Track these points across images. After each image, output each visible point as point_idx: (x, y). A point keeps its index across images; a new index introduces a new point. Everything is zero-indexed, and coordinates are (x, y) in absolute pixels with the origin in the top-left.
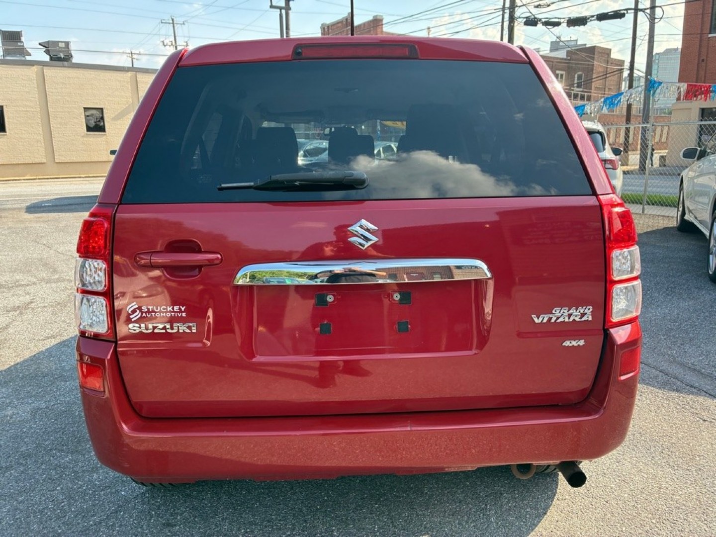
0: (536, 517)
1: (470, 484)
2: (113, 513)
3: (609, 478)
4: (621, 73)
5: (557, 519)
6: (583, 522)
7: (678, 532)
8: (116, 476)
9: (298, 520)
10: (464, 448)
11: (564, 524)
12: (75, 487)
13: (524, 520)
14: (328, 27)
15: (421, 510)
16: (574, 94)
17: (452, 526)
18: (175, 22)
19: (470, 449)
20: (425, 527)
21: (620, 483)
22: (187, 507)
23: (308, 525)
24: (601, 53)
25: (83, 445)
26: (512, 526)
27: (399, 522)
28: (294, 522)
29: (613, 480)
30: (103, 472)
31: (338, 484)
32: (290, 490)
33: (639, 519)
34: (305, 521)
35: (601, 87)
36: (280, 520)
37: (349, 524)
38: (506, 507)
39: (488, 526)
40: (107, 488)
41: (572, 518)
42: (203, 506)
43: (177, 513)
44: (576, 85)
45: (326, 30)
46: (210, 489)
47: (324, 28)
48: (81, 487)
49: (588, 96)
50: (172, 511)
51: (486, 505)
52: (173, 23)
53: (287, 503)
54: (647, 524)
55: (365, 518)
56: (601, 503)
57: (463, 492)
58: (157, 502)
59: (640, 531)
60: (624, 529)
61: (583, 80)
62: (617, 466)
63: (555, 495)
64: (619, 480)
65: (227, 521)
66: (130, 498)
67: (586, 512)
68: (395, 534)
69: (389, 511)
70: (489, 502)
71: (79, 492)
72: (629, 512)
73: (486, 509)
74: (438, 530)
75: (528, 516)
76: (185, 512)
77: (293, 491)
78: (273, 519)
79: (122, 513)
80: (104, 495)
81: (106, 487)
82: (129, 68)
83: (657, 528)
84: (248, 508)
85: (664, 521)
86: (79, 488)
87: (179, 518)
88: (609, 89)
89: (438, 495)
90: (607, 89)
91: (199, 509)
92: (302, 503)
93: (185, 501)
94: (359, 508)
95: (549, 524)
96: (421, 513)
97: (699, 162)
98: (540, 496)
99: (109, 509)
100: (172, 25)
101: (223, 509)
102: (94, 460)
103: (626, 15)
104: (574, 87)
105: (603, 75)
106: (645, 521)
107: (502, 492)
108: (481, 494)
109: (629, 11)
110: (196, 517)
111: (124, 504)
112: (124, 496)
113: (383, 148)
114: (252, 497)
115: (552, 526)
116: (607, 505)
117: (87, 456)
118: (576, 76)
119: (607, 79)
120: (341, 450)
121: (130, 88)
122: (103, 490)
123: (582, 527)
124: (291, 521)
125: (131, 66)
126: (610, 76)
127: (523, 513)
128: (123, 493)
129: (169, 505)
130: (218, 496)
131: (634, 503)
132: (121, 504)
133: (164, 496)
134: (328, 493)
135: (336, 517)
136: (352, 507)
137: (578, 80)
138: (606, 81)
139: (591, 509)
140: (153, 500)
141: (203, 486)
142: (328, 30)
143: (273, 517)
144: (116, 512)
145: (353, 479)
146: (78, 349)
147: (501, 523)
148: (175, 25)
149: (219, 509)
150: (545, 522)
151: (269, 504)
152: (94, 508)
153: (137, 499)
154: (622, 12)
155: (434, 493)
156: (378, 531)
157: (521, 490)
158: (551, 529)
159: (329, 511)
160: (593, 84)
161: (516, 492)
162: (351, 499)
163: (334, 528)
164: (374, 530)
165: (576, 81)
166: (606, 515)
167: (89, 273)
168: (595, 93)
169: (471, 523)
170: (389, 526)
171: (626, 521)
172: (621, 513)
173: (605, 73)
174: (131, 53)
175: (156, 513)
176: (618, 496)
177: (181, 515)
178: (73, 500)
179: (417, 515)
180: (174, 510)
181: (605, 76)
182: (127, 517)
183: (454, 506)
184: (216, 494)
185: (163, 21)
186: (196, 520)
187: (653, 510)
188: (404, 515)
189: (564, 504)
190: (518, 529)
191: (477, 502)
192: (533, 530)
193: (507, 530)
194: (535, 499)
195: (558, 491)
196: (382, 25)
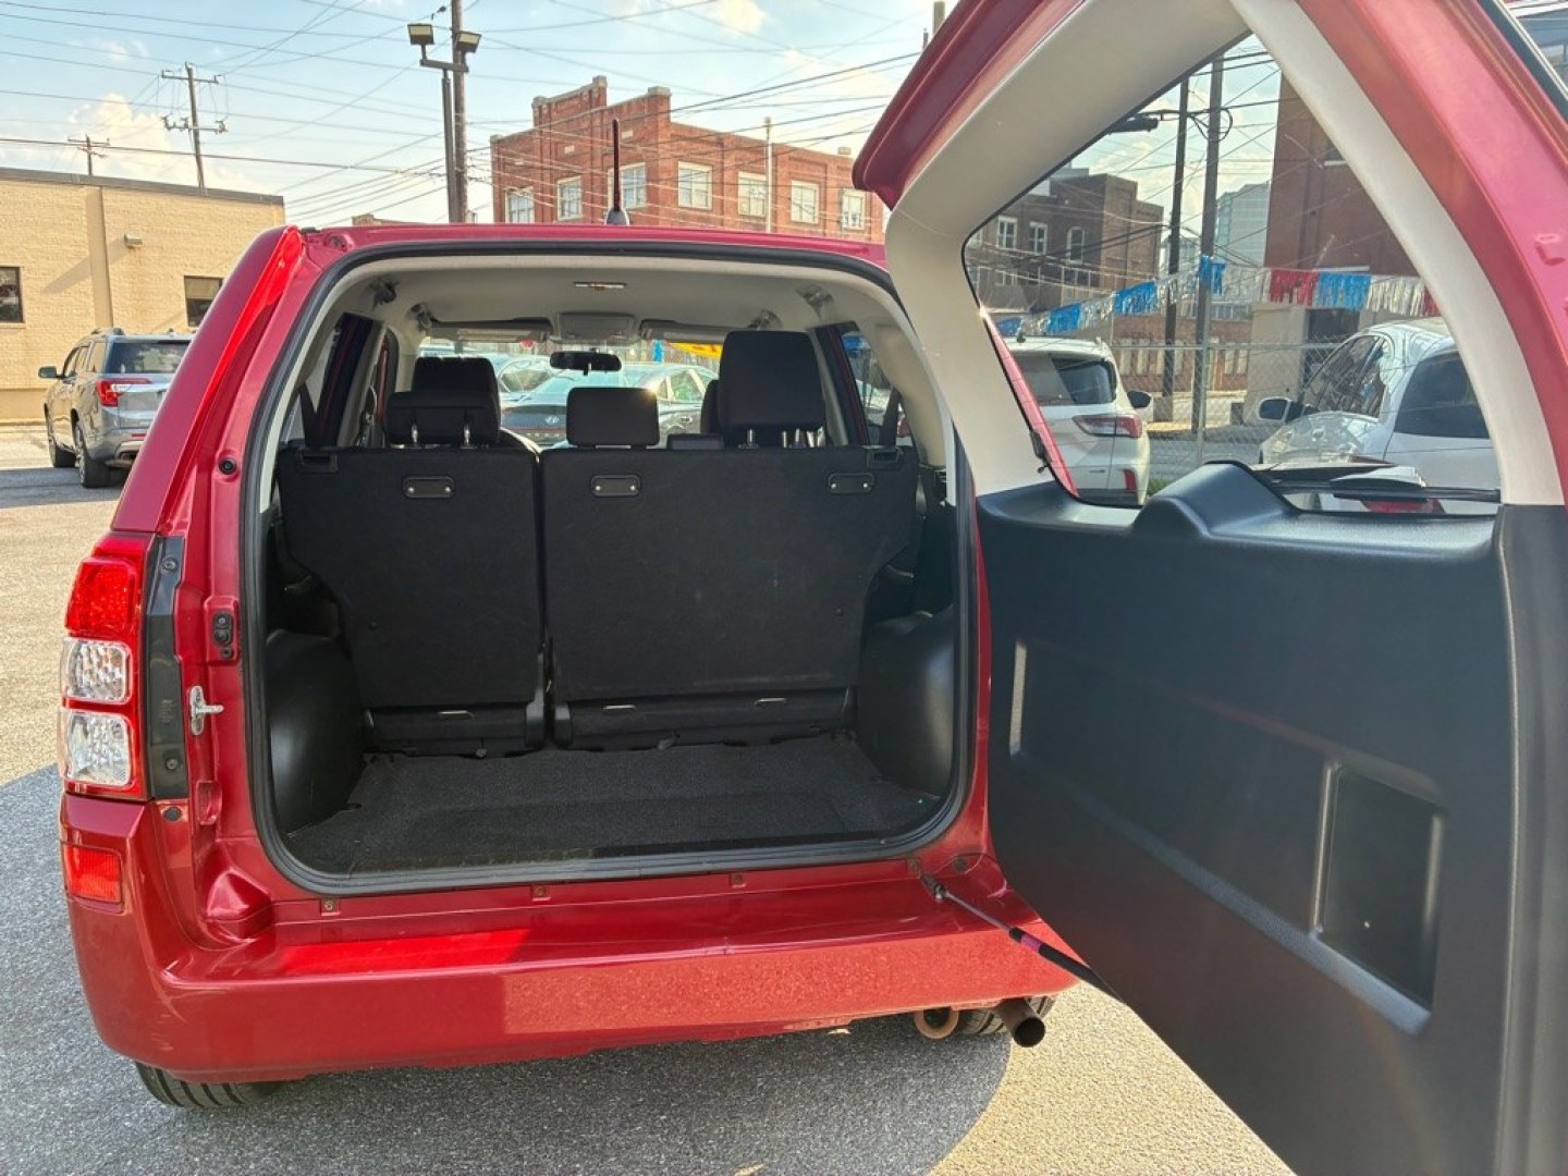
0: (967, 1118)
1: (846, 1063)
2: (111, 1163)
3: (1102, 1038)
4: (1156, 232)
5: (1005, 1119)
6: (1052, 1120)
7: (1223, 1132)
8: (107, 1091)
9: (504, 1156)
10: (832, 988)
11: (1018, 1126)
12: (21, 1115)
13: (945, 1125)
14: (549, 105)
15: (749, 1120)
16: (1066, 272)
17: (809, 1144)
18: (194, 76)
19: (843, 990)
20: (758, 1151)
21: (1122, 1047)
22: (269, 1145)
23: (525, 1163)
24: (1118, 189)
25: (29, 1029)
26: (922, 1137)
27: (707, 1144)
28: (494, 1159)
29: (1110, 1042)
30: (80, 1083)
31: (585, 1081)
32: (486, 1100)
33: (1152, 1112)
34: (520, 1157)
35: (1118, 258)
36: (466, 1159)
37: (608, 1157)
38: (911, 1103)
39: (877, 1141)
40: (92, 1115)
41: (1032, 1114)
42: (303, 1141)
43: (248, 1159)
44: (1069, 254)
45: (545, 112)
46: (316, 1106)
47: (540, 108)
48: (35, 1114)
49: (1094, 276)
50: (236, 1155)
51: (874, 1102)
52: (190, 79)
53: (481, 1123)
54: (1167, 1118)
55: (640, 1143)
56: (1087, 1084)
57: (831, 1081)
58: (203, 1138)
59: (1155, 1133)
60: (1125, 1129)
61: (1083, 244)
62: (1118, 1016)
63: (1002, 1075)
64: (1120, 1041)
65: (356, 1167)
66: (144, 1133)
67: (1057, 1102)
68: (700, 1167)
69: (689, 1126)
70: (880, 1095)
71: (30, 1124)
72: (1135, 1098)
73: (875, 1109)
74: (783, 1155)
75: (952, 1117)
76: (264, 1154)
77: (491, 1101)
78: (451, 1156)
79: (129, 1163)
80: (86, 1128)
81: (89, 1113)
82: (82, 177)
83: (1186, 1125)
84: (397, 1138)
85: (1199, 1114)
86: (30, 1117)
87: (252, 1167)
88: (1135, 264)
89: (784, 1090)
90: (1129, 264)
91: (295, 1147)
92: (512, 1121)
93: (264, 1134)
94: (627, 1125)
95: (991, 1129)
96: (749, 1125)
97: (1288, 427)
98: (975, 1079)
99: (100, 1156)
100: (187, 82)
101: (346, 1144)
102: (57, 1060)
103: (1161, 123)
104: (1064, 258)
105: (1123, 236)
106: (1163, 1113)
107: (906, 1076)
108: (866, 1083)
109: (1166, 116)
110: (288, 1163)
111: (133, 1145)
112: (130, 1128)
113: (673, 378)
114: (407, 1117)
115: (996, 1132)
116: (1097, 1087)
117: (40, 1053)
118: (1070, 235)
119: (1130, 244)
120: (590, 1007)
121: (85, 223)
122: (82, 1118)
123: (1050, 1130)
124: (490, 1158)
125: (87, 173)
126: (1135, 239)
127: (944, 1111)
128: (127, 1124)
129: (229, 1143)
130: (334, 1119)
131: (1144, 1082)
132: (126, 1144)
133: (217, 1126)
134: (565, 1098)
135: (582, 1144)
136: (614, 1123)
137: (1073, 242)
138: (1127, 247)
139: (1066, 1097)
140: (193, 1135)
141: (299, 1101)
142: (550, 112)
143: (452, 1153)
144: (117, 1161)
145: (615, 1069)
146: (64, 818)
147: (903, 1133)
148: (195, 83)
149: (336, 1144)
150: (982, 1124)
151: (442, 1129)
152: (67, 1156)
153: (159, 1134)
154: (1152, 117)
155: (775, 1087)
156: (665, 1165)
157: (941, 1070)
158: (994, 1138)
159: (567, 1134)
160: (1104, 252)
161: (931, 1074)
162: (609, 1108)
163: (578, 1166)
164: (658, 1163)
165: (1069, 247)
166: (1093, 1105)
167: (87, 666)
168: (1107, 271)
169: (846, 1136)
170: (688, 1154)
171: (1130, 1115)
172: (1121, 1100)
173: (1126, 233)
174: (88, 141)
175: (202, 1160)
176: (1118, 1070)
177: (257, 1161)
178: (20, 1141)
179: (743, 1130)
180: (241, 1153)
181: (1125, 239)
182: (140, 1170)
183: (815, 1109)
184: (328, 1115)
185: (166, 74)
186: (290, 1168)
187: (1179, 1093)
188: (716, 1131)
189: (1019, 1089)
190: (933, 1142)
191: (857, 1097)
192: (959, 1140)
193: (913, 1144)
194: (966, 1084)
195: (1008, 1068)
196: (669, 111)
